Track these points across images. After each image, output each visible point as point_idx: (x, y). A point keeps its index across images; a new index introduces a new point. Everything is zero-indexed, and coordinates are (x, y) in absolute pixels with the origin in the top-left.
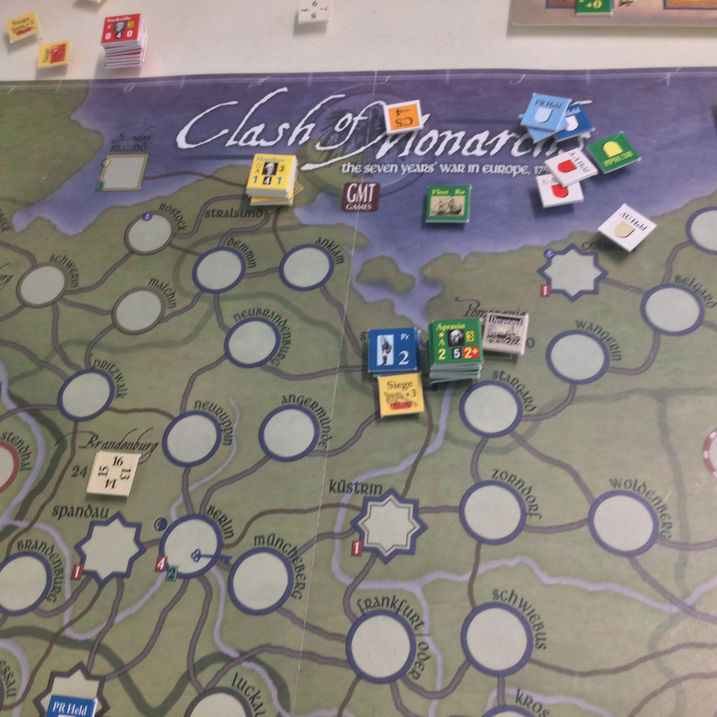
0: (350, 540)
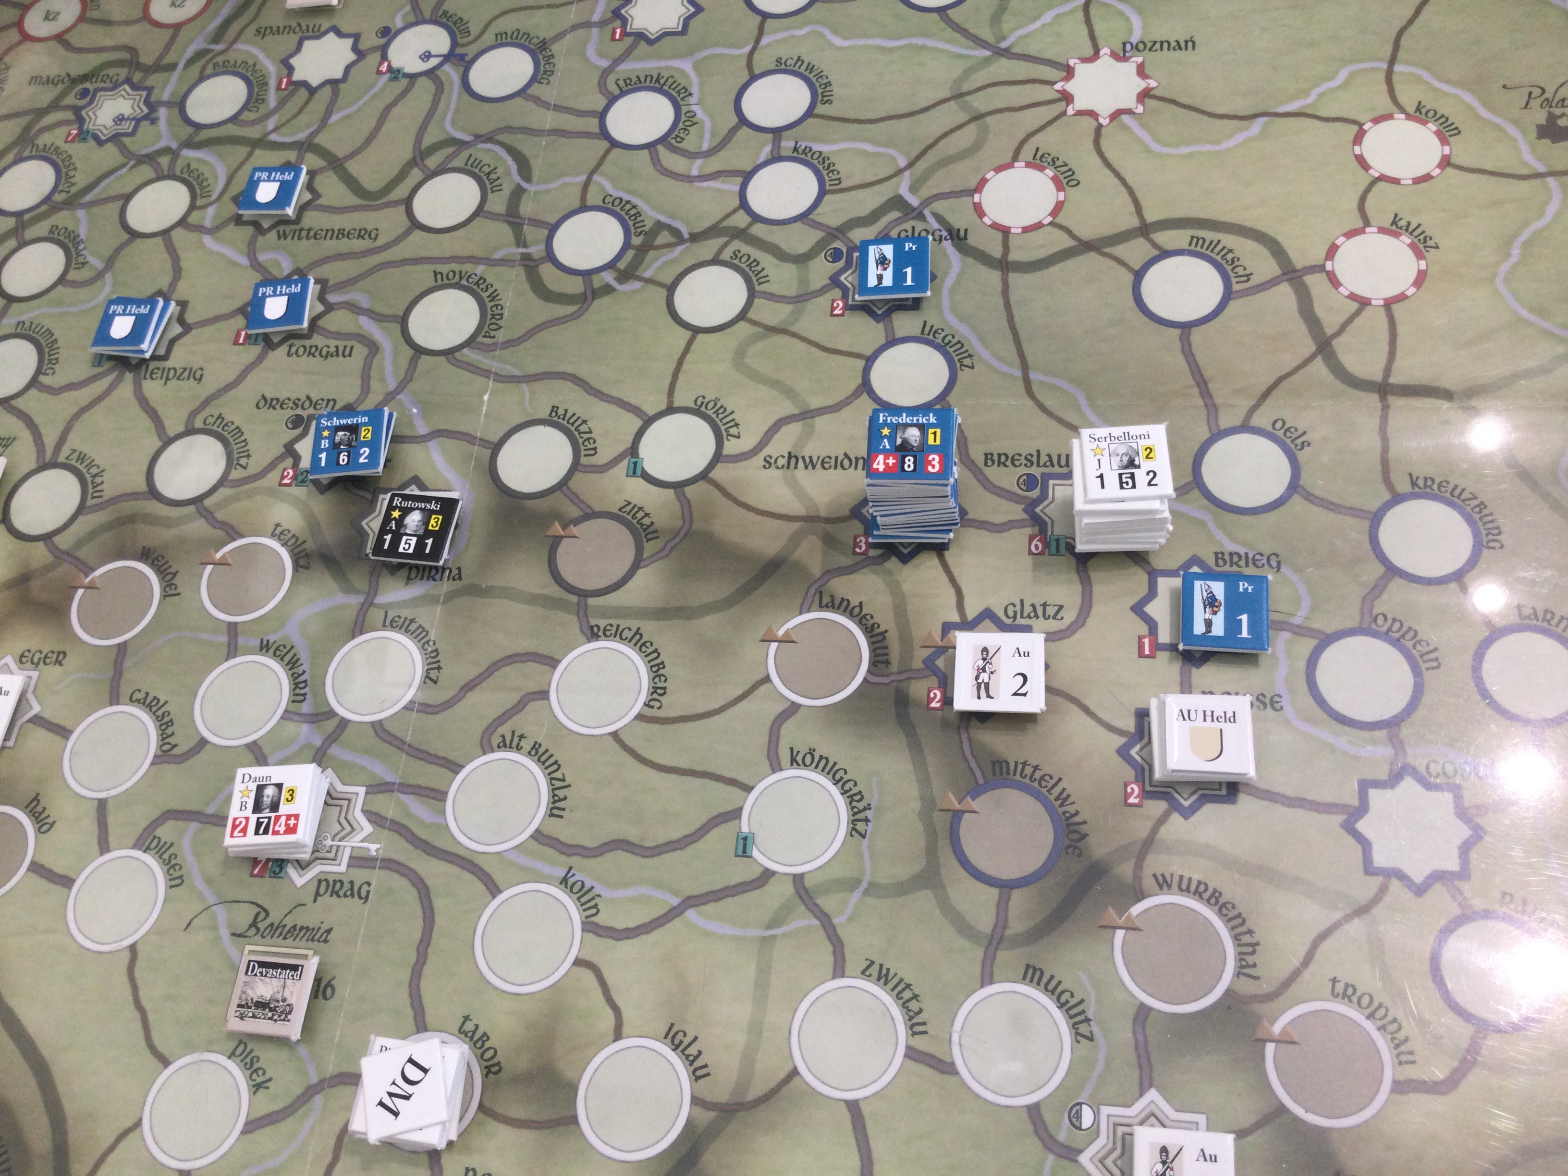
0: (610, 28)
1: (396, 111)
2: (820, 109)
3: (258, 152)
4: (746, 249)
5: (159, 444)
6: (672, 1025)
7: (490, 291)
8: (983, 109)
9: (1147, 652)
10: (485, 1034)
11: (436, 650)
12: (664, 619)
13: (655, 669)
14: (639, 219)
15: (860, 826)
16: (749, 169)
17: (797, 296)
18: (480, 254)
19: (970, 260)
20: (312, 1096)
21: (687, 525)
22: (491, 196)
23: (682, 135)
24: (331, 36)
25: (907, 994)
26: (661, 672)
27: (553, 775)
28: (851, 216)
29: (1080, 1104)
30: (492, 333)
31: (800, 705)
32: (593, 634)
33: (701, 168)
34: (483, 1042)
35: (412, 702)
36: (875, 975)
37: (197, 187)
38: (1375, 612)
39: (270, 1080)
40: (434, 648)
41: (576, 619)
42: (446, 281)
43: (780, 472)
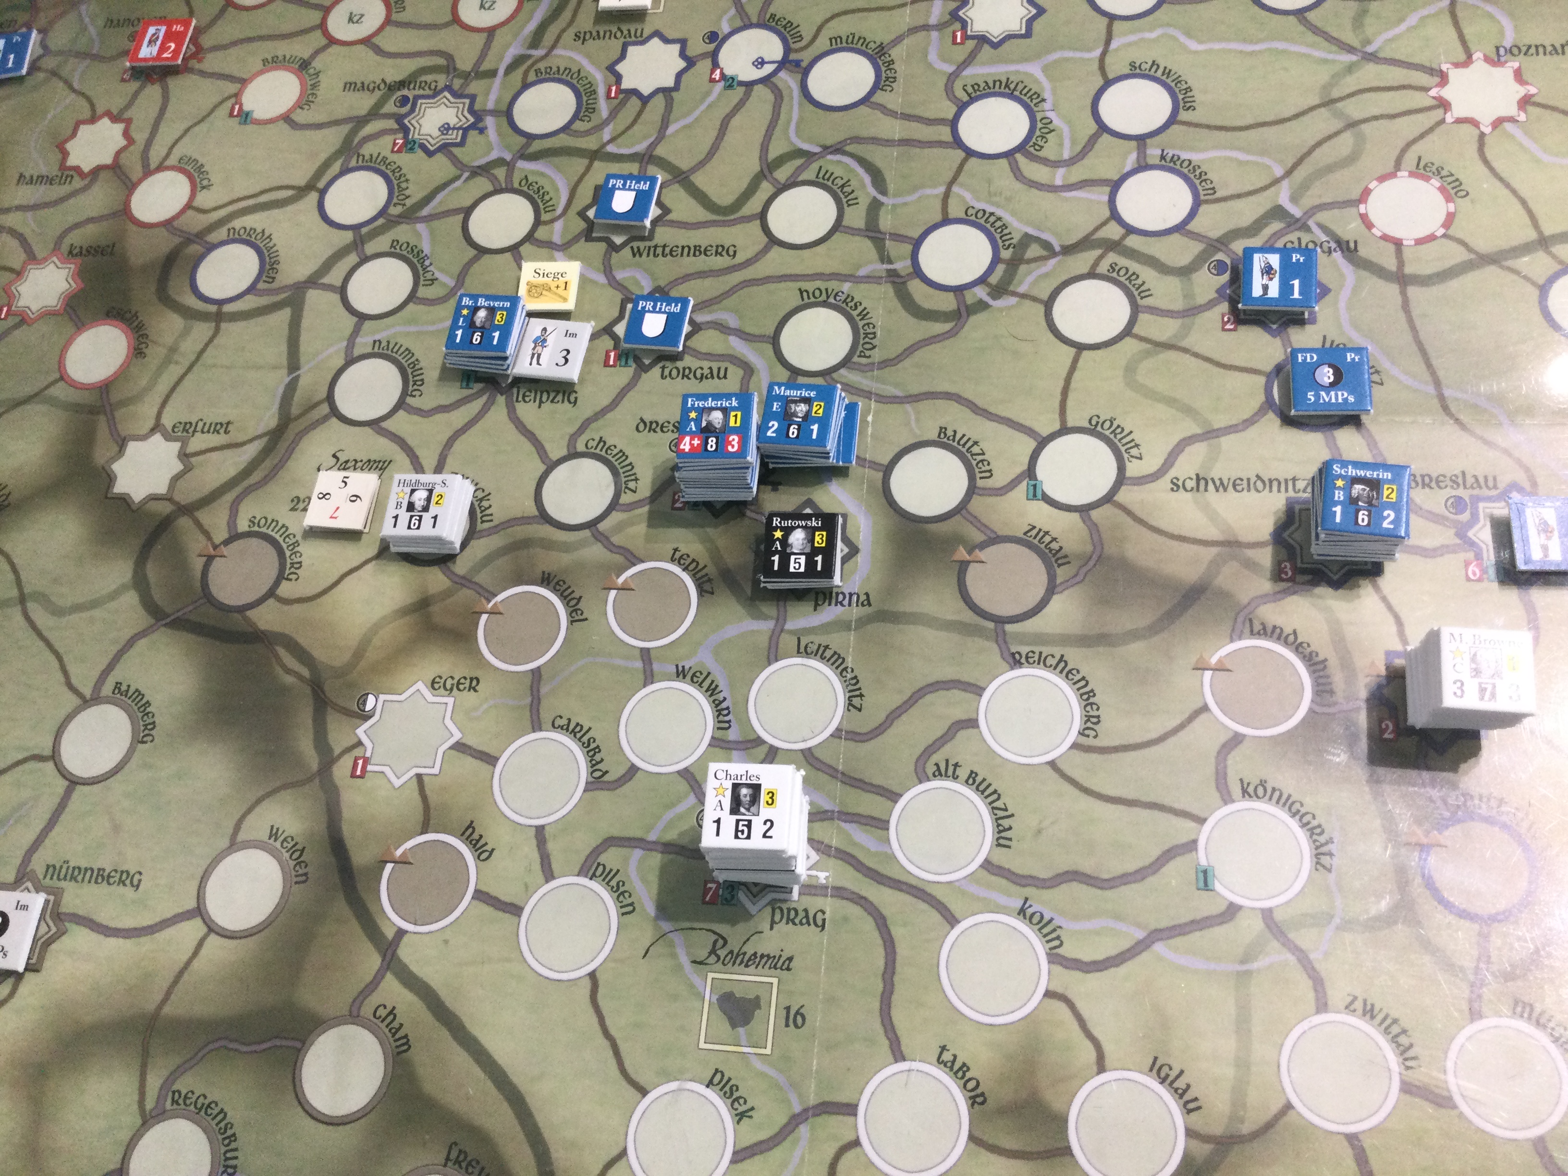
0: (949, 31)
1: (735, 122)
2: (1183, 115)
3: (597, 164)
4: (1123, 262)
5: (542, 468)
6: (1156, 1059)
7: (860, 309)
8: (1357, 115)
10: (964, 1065)
11: (856, 677)
12: (1089, 646)
13: (1085, 697)
14: (1005, 232)
15: (1325, 860)
16: (1116, 177)
17: (1184, 311)
18: (845, 271)
19: (1364, 274)
20: (797, 1125)
21: (1098, 548)
22: (848, 211)
23: (1039, 143)
24: (656, 41)
25: (1395, 1030)
26: (1091, 700)
27: (995, 805)
28: (1231, 226)
30: (868, 353)
31: (1244, 736)
32: (1015, 661)
33: (1064, 177)
34: (964, 1073)
35: (838, 730)
36: (1360, 1011)
37: (539, 201)
39: (752, 1109)
40: (853, 675)
41: (995, 646)
42: (812, 299)
43: (1189, 495)
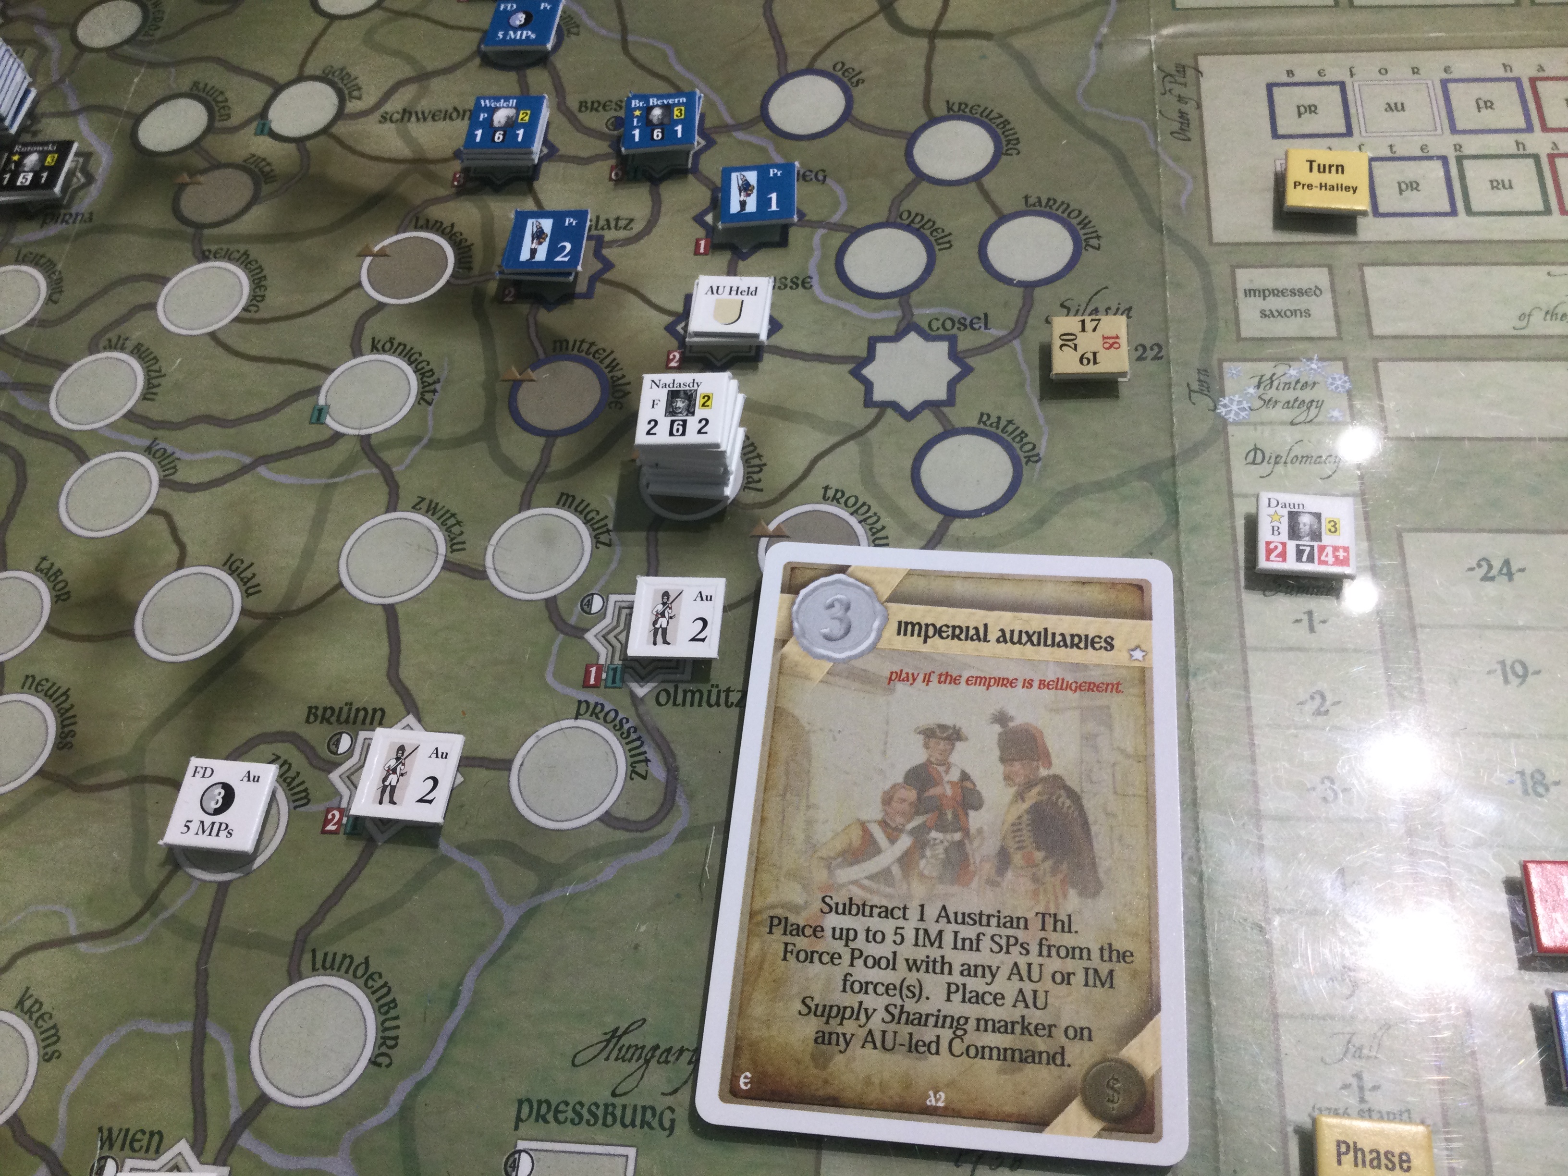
6: (232, 555)
9: (702, 250)
10: (59, 570)
11: (60, 279)
12: (272, 242)
13: (256, 281)
15: (428, 396)
21: (305, 169)
25: (452, 521)
26: (263, 283)
27: (153, 368)
29: (592, 595)
30: (152, 33)
31: (386, 304)
32: (204, 257)
34: (57, 576)
35: (32, 320)
36: (425, 508)
38: (902, 209)
40: (59, 277)
41: (190, 246)
43: (393, 126)
